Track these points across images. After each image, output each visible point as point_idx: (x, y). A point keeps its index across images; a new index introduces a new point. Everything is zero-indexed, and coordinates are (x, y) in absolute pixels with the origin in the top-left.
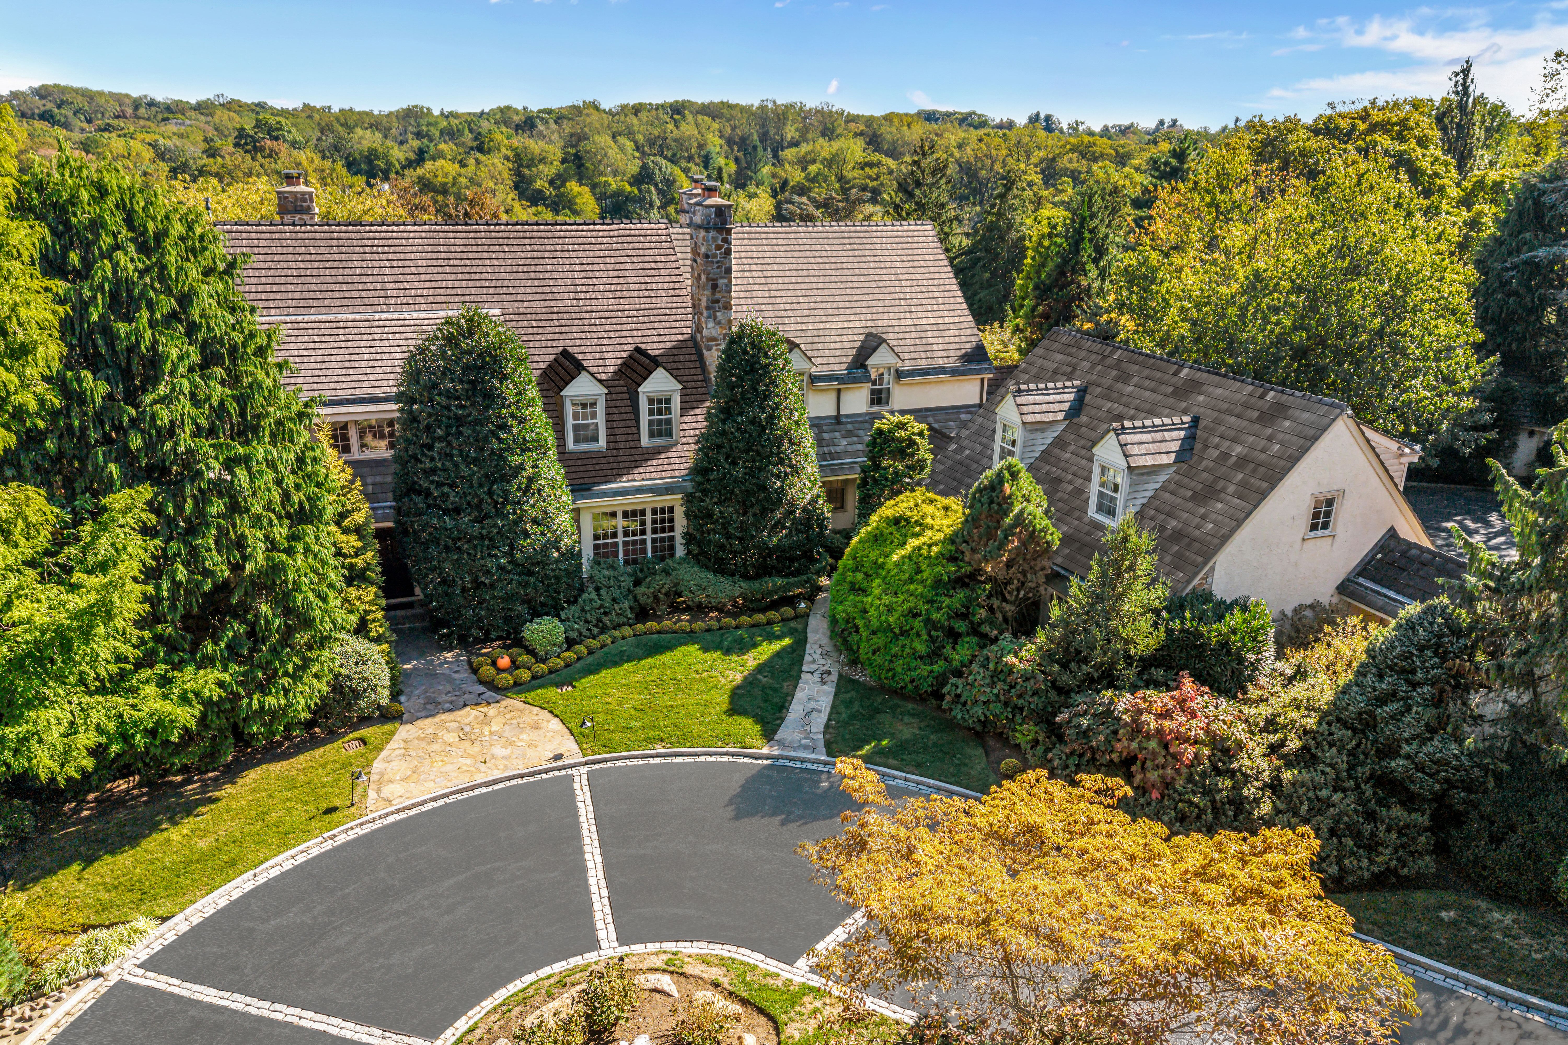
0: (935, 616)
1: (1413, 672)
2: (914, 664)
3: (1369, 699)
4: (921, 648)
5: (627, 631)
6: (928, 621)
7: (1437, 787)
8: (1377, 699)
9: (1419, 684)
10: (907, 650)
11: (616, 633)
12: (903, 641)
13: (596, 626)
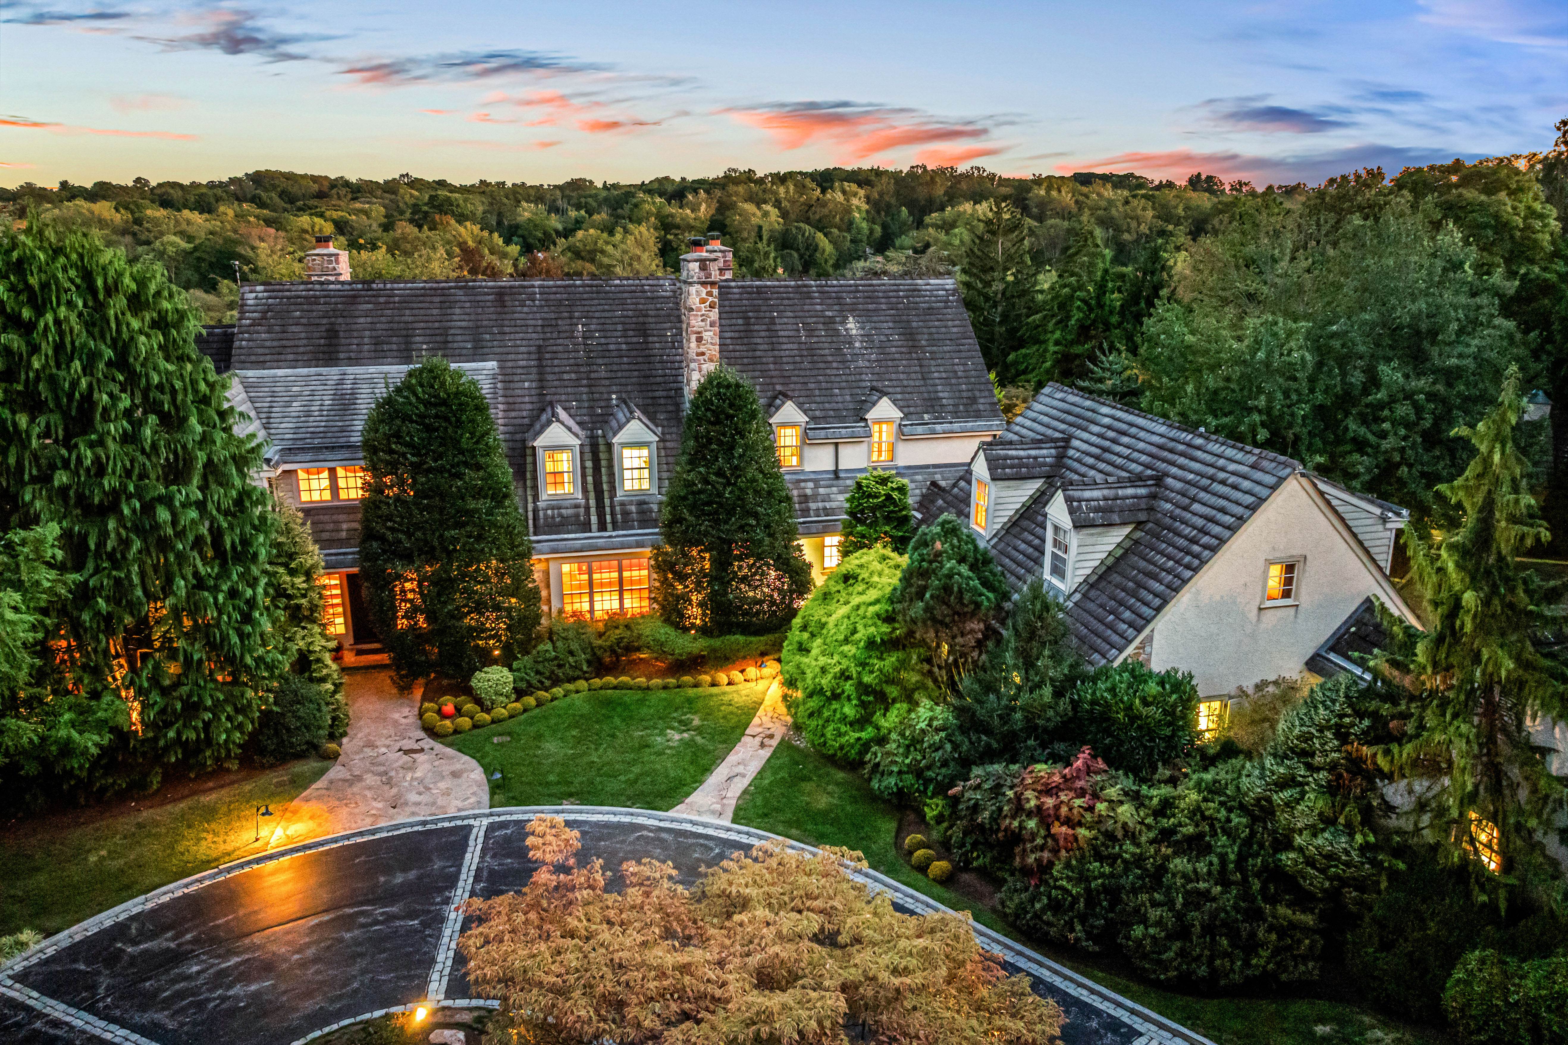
0: (867, 679)
1: (1313, 755)
2: (843, 729)
3: (1268, 784)
4: (849, 710)
5: (582, 684)
6: (860, 684)
7: (1327, 884)
8: (1276, 784)
9: (1318, 769)
10: (838, 716)
11: (570, 687)
12: (835, 705)
13: (548, 678)
